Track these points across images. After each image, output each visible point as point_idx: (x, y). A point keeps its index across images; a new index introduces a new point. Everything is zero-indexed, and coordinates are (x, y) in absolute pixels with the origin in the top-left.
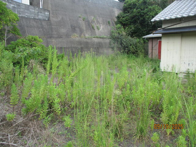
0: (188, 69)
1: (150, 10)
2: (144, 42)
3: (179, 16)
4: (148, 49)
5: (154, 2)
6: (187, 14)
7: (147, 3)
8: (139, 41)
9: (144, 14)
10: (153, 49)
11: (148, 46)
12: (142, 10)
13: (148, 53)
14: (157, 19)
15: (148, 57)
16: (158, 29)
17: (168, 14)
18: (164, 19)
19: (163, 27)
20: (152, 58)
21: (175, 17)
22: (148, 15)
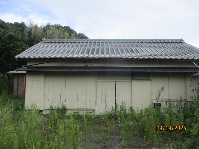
0: (52, 106)
1: (17, 46)
2: (9, 78)
3: (42, 57)
4: (13, 86)
5: (21, 39)
6: (49, 56)
7: (14, 38)
8: (3, 76)
9: (10, 48)
10: (19, 85)
11: (13, 82)
12: (7, 44)
13: (13, 90)
14: (22, 57)
15: (13, 94)
16: (23, 66)
17: (33, 53)
18: (28, 57)
19: (28, 65)
20: (18, 95)
21: (39, 57)
22: (14, 50)
